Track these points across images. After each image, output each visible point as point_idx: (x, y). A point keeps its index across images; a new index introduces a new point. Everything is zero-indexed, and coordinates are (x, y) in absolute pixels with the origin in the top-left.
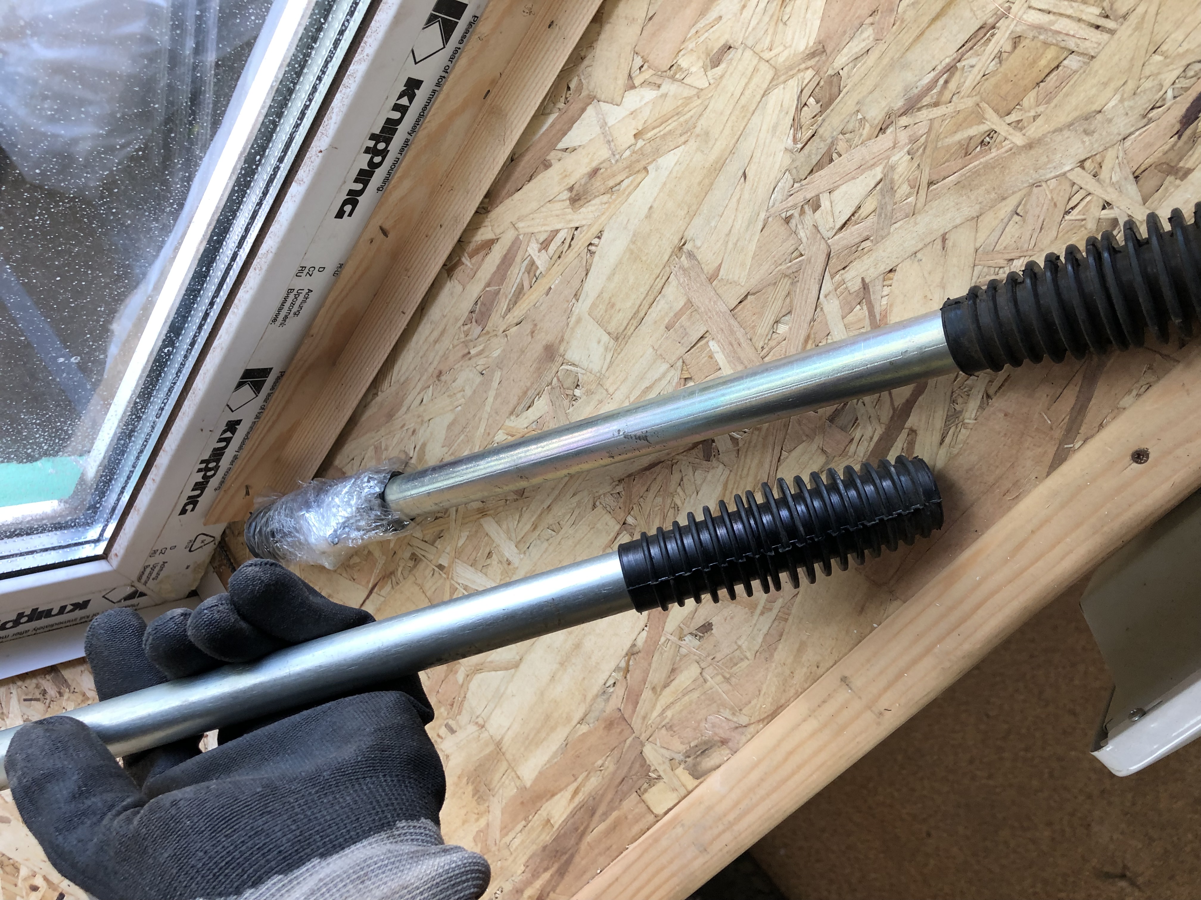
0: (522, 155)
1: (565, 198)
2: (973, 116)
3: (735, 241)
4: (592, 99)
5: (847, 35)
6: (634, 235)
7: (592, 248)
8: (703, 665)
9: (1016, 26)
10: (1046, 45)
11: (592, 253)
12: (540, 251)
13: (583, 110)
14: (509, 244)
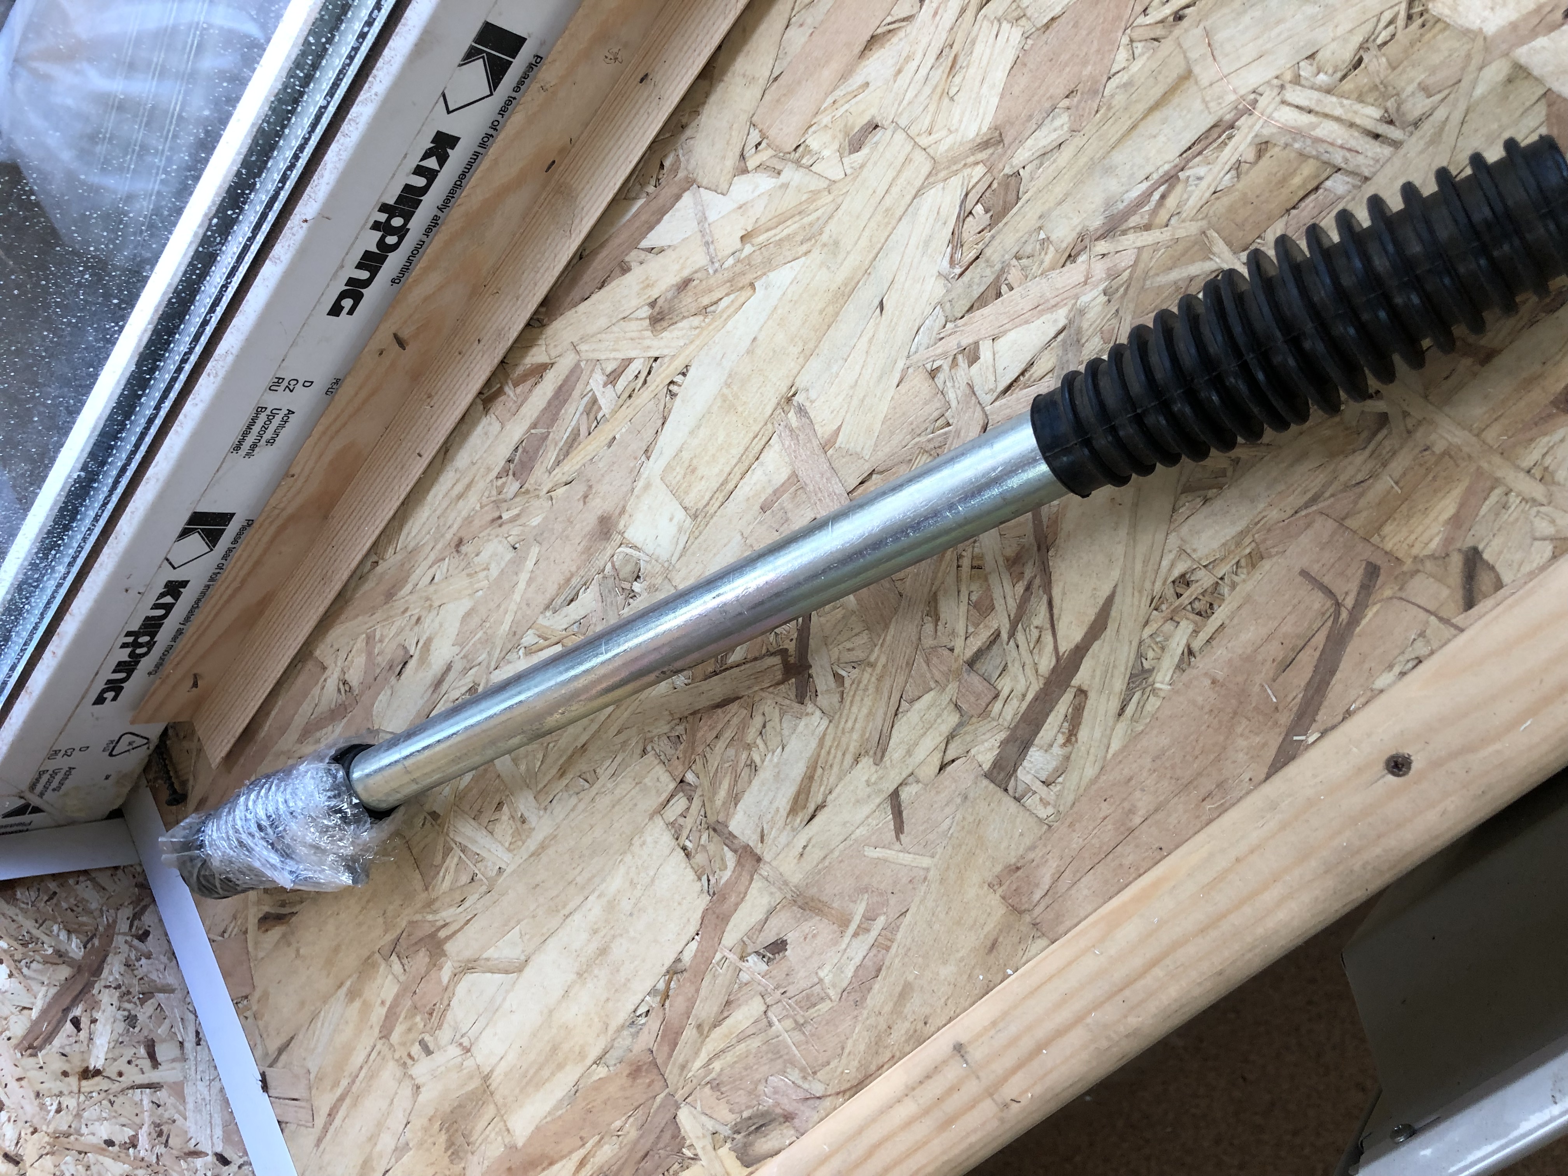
0: (595, 252)
1: (644, 315)
2: (1197, 247)
3: (861, 396)
4: (690, 183)
5: (1034, 121)
6: (730, 376)
7: (673, 388)
8: (769, 1000)
9: (1262, 127)
10: (1303, 156)
11: (673, 395)
12: (605, 385)
13: (678, 197)
14: (567, 372)
